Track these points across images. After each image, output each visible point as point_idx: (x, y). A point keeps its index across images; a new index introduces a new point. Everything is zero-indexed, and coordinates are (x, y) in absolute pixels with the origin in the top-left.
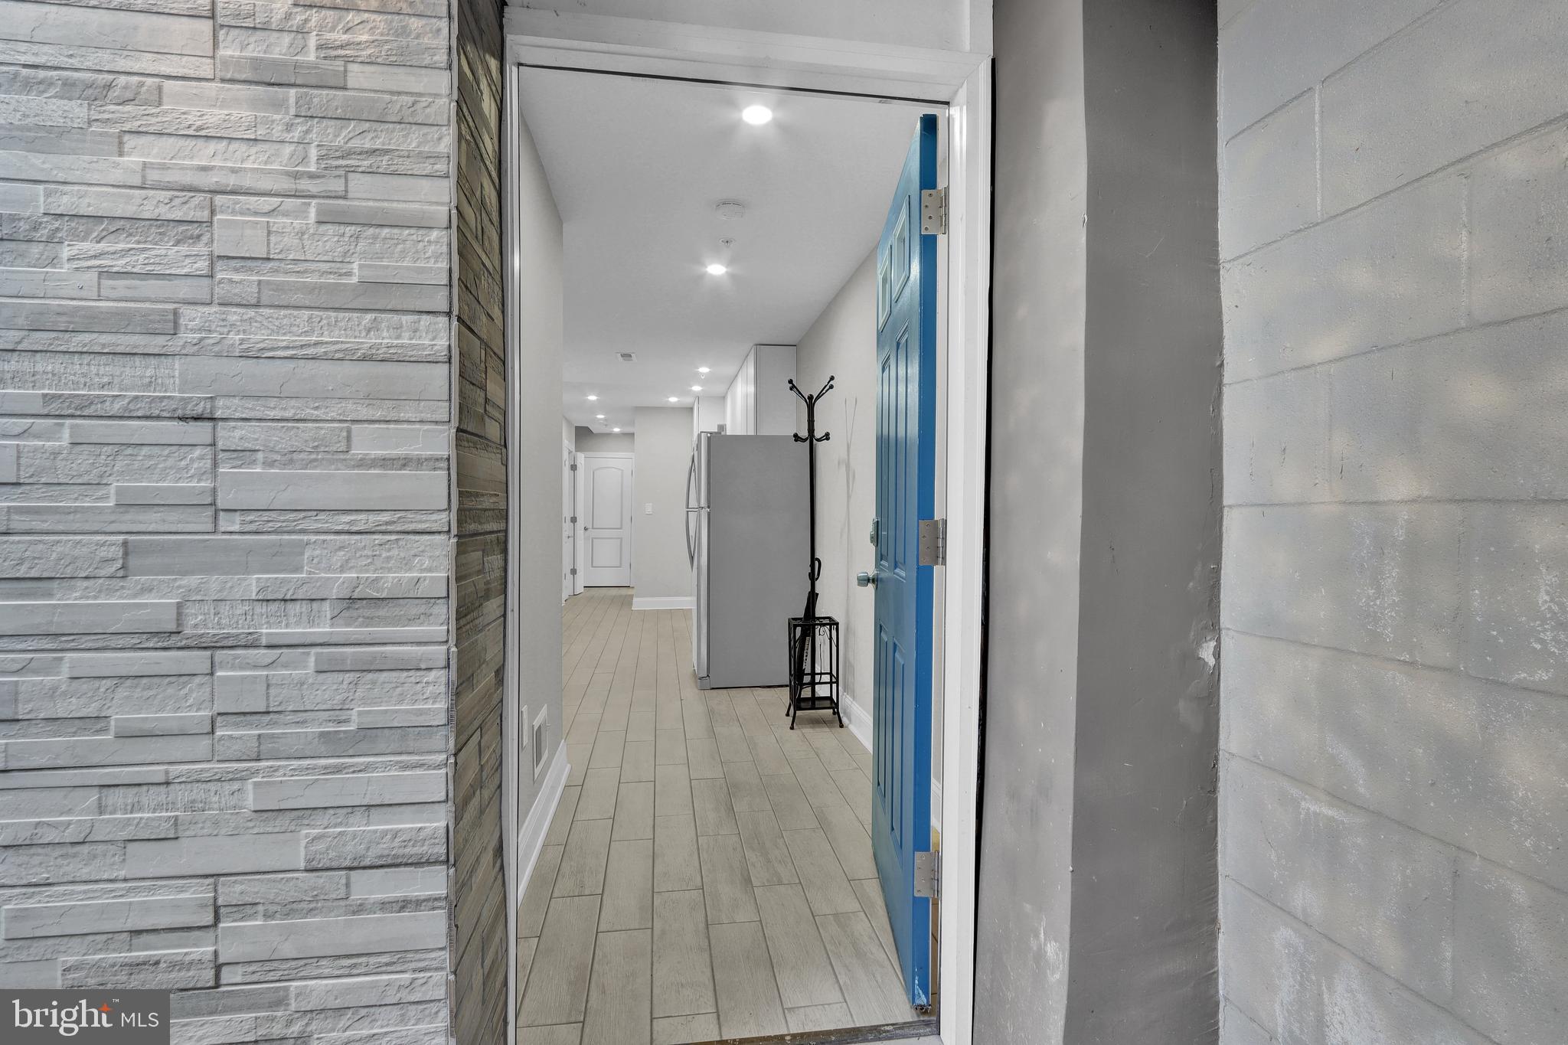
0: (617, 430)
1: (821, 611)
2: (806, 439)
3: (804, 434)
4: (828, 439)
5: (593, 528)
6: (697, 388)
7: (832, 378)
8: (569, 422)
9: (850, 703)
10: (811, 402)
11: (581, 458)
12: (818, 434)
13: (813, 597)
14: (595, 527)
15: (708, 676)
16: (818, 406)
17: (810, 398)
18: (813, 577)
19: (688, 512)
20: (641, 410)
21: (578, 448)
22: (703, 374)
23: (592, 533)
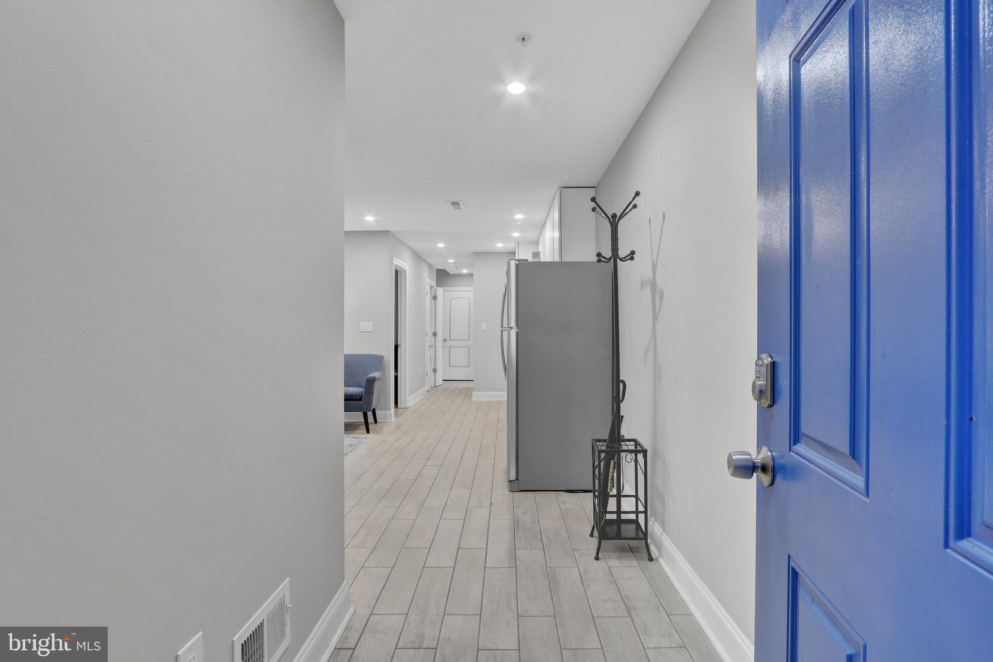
0: (465, 271)
1: (626, 431)
2: (610, 259)
3: (608, 253)
4: (632, 259)
5: (450, 340)
6: (516, 235)
7: (637, 194)
8: (430, 266)
9: (659, 533)
10: (614, 221)
11: (440, 291)
12: (622, 253)
13: (617, 419)
14: (451, 339)
15: (517, 479)
16: (623, 226)
17: (614, 216)
18: (617, 398)
19: (502, 330)
20: (478, 255)
21: (439, 284)
22: (518, 220)
23: (449, 343)
